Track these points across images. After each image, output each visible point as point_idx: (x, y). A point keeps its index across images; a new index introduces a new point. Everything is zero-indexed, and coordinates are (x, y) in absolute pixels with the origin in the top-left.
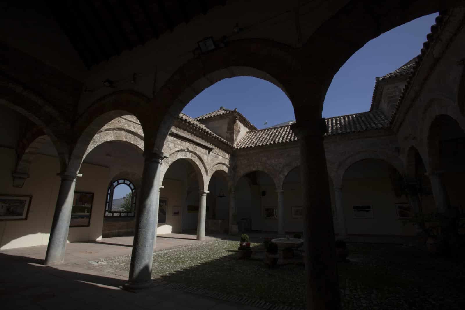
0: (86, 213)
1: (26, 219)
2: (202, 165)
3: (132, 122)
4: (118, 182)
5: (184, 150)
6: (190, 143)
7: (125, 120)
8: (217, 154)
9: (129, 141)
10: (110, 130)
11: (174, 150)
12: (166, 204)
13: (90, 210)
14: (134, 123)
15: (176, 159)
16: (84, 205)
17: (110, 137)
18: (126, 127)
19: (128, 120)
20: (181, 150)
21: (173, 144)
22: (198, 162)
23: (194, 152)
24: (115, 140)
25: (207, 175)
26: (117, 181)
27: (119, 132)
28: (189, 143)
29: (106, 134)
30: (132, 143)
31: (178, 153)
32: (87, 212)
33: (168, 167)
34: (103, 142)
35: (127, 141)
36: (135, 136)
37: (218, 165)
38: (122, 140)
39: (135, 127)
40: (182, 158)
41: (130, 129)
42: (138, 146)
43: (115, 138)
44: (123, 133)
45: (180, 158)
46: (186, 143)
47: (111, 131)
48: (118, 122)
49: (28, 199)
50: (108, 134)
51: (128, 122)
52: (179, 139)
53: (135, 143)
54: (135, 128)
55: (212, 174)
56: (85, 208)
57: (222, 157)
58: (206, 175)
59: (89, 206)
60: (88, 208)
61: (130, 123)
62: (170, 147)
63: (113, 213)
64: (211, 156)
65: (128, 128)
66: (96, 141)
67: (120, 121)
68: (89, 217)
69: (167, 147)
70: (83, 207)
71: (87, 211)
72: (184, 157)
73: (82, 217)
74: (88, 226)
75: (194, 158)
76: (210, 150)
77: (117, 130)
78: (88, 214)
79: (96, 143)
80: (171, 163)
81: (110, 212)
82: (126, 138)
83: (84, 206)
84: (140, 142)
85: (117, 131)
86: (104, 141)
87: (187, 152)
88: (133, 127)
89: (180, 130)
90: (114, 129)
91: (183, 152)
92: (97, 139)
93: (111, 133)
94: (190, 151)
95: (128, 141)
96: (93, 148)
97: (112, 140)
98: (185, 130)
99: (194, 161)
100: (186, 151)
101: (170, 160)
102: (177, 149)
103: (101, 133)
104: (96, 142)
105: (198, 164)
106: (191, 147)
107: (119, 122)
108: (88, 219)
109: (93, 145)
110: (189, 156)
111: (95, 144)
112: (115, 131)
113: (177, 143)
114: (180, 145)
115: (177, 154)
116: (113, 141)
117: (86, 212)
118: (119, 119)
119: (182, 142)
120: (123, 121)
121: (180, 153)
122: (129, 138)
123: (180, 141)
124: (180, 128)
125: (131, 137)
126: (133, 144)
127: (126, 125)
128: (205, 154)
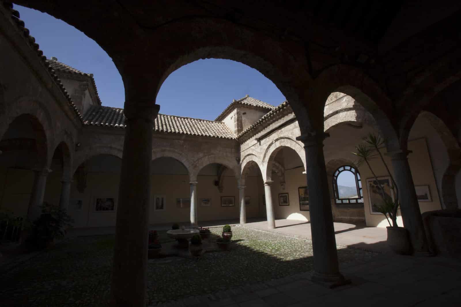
4: (344, 168)
6: (275, 133)
12: (388, 185)
26: (344, 166)
28: (273, 133)
63: (342, 200)
81: (339, 199)
100: (274, 142)
106: (274, 136)
128: (295, 128)
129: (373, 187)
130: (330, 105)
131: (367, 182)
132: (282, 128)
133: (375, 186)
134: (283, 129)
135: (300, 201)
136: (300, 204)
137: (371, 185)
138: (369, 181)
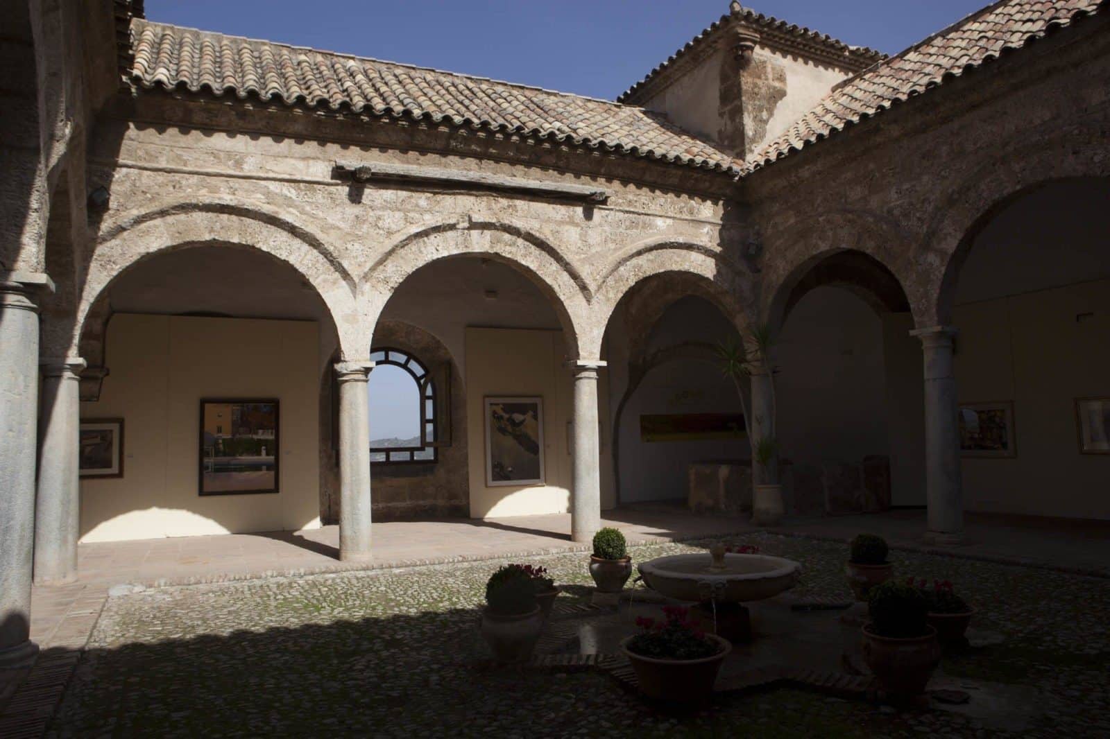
0: (264, 457)
1: (120, 475)
2: (555, 266)
3: (222, 175)
5: (452, 227)
7: (196, 176)
8: (639, 214)
9: (222, 237)
10: (152, 219)
11: (403, 234)
12: (535, 417)
13: (274, 448)
14: (228, 179)
15: (421, 264)
16: (256, 433)
17: (157, 238)
18: (205, 197)
19: (208, 174)
20: (437, 229)
21: (399, 215)
22: (531, 259)
23: (501, 225)
24: (174, 244)
25: (589, 301)
27: (183, 217)
28: (471, 194)
29: (143, 232)
30: (235, 240)
31: (425, 239)
32: (268, 454)
33: (387, 295)
34: (136, 258)
35: (216, 238)
36: (243, 218)
37: (655, 252)
38: (195, 238)
39: (236, 190)
40: (446, 254)
41: (217, 201)
42: (258, 246)
43: (172, 237)
44: (198, 216)
45: (436, 256)
46: (459, 197)
47: (158, 221)
48: (174, 187)
49: (115, 427)
50: (147, 232)
51: (208, 179)
52: (424, 192)
53: (248, 240)
54: (234, 194)
55: (620, 295)
56: (260, 443)
57: (669, 221)
58: (584, 302)
59: (272, 437)
60: (266, 441)
61: (214, 180)
62: (387, 226)
64: (601, 225)
65: (207, 199)
66: (113, 259)
67: (179, 182)
68: (275, 467)
69: (371, 230)
70: (252, 439)
71: (266, 449)
72: (455, 252)
73: (256, 467)
74: (276, 490)
75: (508, 248)
76: (590, 203)
77: (174, 212)
78: (272, 458)
79: (114, 266)
80: (401, 280)
82: (210, 232)
83: (255, 437)
84: (265, 233)
85: (177, 217)
86: (139, 253)
87: (469, 229)
88: (227, 191)
89: (422, 158)
90: (163, 213)
91: (450, 234)
92: (115, 254)
93: (156, 227)
94: (476, 223)
95: (221, 239)
96: (108, 279)
97: (163, 247)
98: (445, 152)
99: (509, 256)
100: (461, 225)
101: (394, 269)
102: (414, 229)
103: (125, 233)
104: (114, 263)
105: (533, 267)
106: (481, 208)
107: (177, 186)
108: (272, 473)
109: (105, 273)
110: (480, 243)
111: (112, 269)
112: (170, 219)
113: (417, 205)
114: (430, 211)
115: (422, 244)
116: (167, 248)
117: (264, 452)
118: (177, 178)
119: (439, 197)
120: (190, 181)
121: (434, 239)
122: (222, 228)
123: (428, 198)
124: (423, 151)
125: (229, 223)
126: (240, 244)
127: (204, 191)
128: (568, 223)
129: (500, 418)
130: (677, 221)
131: (488, 406)
132: (517, 199)
133: (506, 416)
134: (519, 203)
135: (203, 454)
136: (202, 468)
137: (494, 413)
138: (491, 404)
